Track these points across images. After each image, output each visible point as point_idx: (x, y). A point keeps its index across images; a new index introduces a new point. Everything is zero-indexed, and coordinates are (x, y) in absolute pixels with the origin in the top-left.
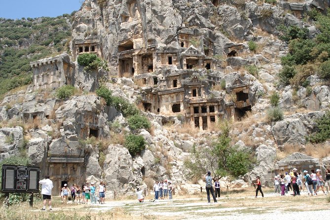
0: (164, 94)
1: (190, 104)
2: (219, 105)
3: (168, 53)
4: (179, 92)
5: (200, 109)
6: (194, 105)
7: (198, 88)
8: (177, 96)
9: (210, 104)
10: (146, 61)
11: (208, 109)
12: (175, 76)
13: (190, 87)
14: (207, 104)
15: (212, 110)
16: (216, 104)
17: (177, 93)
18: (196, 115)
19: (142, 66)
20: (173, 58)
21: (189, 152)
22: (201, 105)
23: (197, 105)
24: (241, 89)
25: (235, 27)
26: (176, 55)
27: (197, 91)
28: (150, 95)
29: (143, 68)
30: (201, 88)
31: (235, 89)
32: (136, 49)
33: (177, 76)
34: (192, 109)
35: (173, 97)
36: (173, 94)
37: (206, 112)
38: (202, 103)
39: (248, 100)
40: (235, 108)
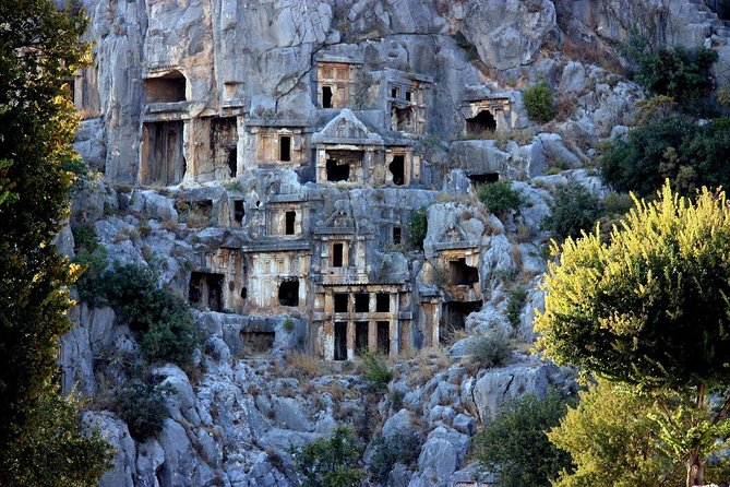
0: (259, 252)
1: (325, 286)
2: (402, 294)
3: (280, 128)
4: (299, 251)
5: (352, 300)
6: (336, 289)
7: (348, 242)
8: (292, 258)
9: (377, 289)
10: (225, 133)
11: (373, 303)
12: (289, 203)
13: (324, 239)
14: (369, 289)
15: (383, 304)
16: (394, 290)
17: (294, 252)
18: (339, 317)
19: (212, 147)
20: (293, 141)
21: (288, 428)
22: (354, 289)
23: (342, 290)
24: (460, 254)
25: (497, 35)
26: (302, 134)
27: (345, 250)
28: (219, 251)
29: (214, 156)
30: (354, 243)
31: (446, 253)
32: (193, 102)
33: (297, 202)
34: (329, 300)
35: (282, 262)
36: (283, 255)
37: (366, 309)
38: (355, 285)
39: (477, 286)
40: (444, 305)
